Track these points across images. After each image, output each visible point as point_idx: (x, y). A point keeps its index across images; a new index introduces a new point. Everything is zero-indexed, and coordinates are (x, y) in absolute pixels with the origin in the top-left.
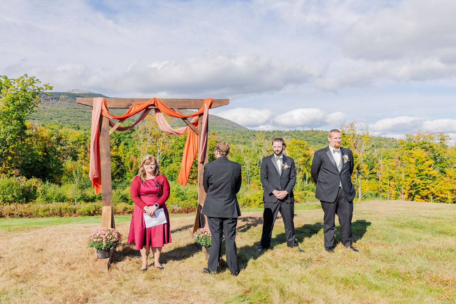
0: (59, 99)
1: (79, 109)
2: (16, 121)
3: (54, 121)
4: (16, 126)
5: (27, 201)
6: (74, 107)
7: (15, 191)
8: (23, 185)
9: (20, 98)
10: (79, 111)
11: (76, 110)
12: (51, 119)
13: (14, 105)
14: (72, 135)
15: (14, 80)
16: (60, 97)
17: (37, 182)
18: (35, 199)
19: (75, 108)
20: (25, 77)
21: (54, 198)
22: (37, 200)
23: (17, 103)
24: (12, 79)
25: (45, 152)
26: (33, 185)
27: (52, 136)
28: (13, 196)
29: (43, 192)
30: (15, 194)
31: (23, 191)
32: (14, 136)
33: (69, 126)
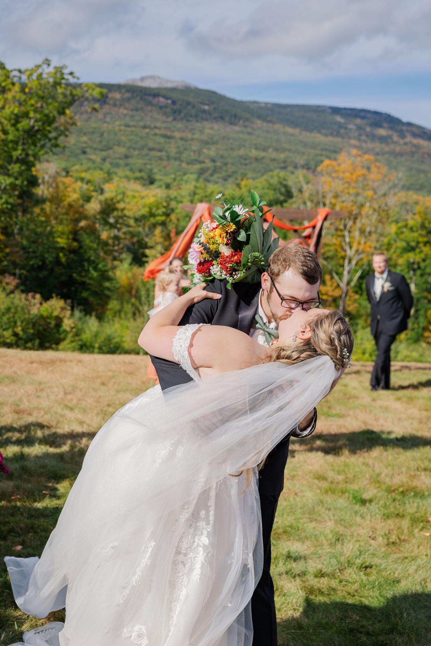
0: (108, 100)
1: (156, 127)
2: (18, 165)
3: (90, 159)
4: (16, 179)
5: (42, 347)
6: (142, 124)
7: (19, 323)
8: (34, 311)
9: (32, 114)
10: (156, 134)
11: (147, 130)
12: (84, 153)
13: (17, 130)
14: (135, 200)
15: (20, 71)
16: (110, 95)
17: (63, 309)
18: (58, 343)
19: (145, 127)
20: (45, 66)
21: (97, 345)
22: (61, 347)
23: (24, 124)
24: (15, 70)
25: (75, 239)
26: (55, 314)
27: (88, 199)
28: (15, 334)
29: (74, 330)
30: (19, 330)
31: (34, 324)
32: (11, 200)
33: (128, 173)
